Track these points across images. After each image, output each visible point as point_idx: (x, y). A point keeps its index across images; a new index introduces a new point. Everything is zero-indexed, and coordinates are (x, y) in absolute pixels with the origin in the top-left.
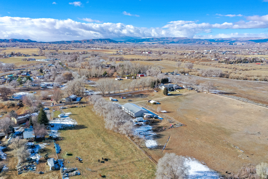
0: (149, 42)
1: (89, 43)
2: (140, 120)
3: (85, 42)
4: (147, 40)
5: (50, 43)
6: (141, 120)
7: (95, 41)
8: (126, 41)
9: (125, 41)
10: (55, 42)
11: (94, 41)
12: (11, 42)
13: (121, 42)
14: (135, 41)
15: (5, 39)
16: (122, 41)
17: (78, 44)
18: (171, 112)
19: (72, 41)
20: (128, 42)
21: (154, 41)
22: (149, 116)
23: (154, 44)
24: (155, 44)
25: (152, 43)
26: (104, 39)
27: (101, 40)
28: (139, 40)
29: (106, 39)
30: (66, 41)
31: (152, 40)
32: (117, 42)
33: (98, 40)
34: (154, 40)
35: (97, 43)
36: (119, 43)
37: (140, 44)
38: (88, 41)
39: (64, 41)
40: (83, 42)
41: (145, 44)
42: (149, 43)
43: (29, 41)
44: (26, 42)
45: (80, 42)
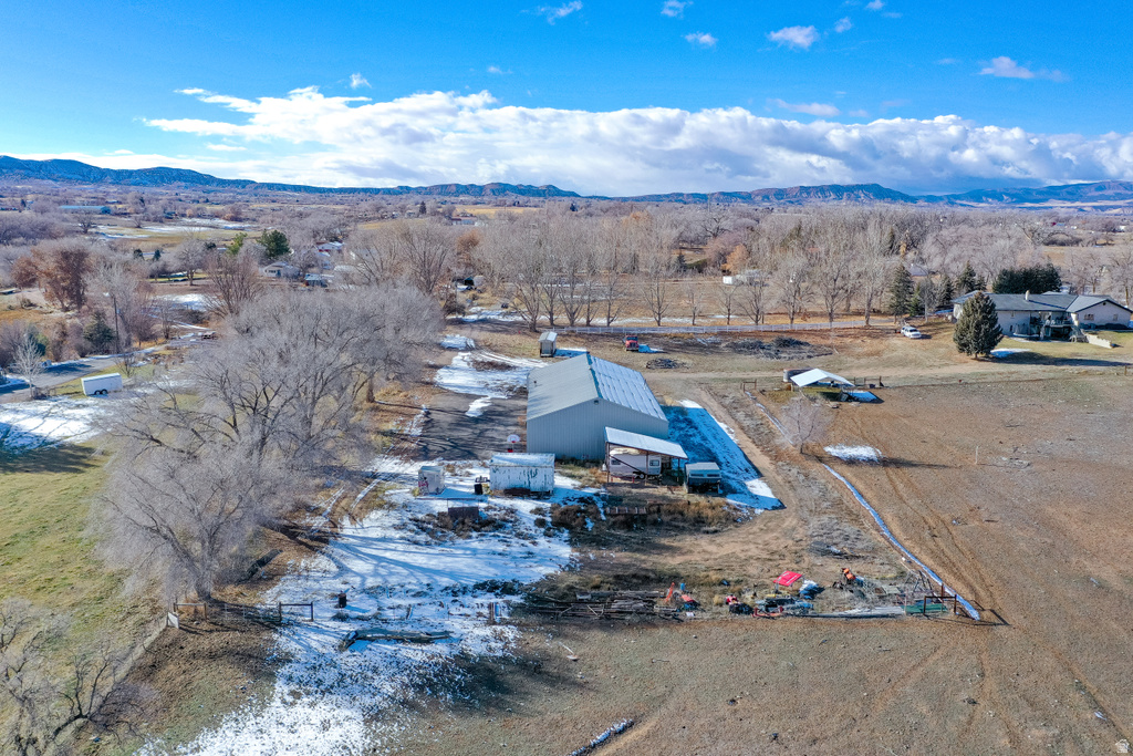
0: (1078, 204)
1: (782, 201)
2: (518, 479)
3: (766, 197)
4: (1068, 193)
6: (537, 484)
7: (808, 193)
8: (958, 197)
9: (952, 196)
11: (804, 195)
12: (487, 194)
13: (931, 199)
14: (1008, 195)
16: (941, 198)
17: (735, 205)
18: (910, 464)
19: (713, 194)
20: (964, 202)
21: (1108, 198)
22: (641, 464)
23: (1103, 208)
24: (1108, 212)
25: (1094, 207)
26: (853, 187)
27: (838, 190)
28: (1028, 191)
29: (862, 187)
30: (688, 195)
31: (1097, 194)
32: (914, 200)
33: (823, 191)
34: (1109, 193)
35: (817, 201)
36: (921, 203)
37: (1030, 208)
38: (780, 194)
39: (682, 195)
40: (759, 198)
41: (1055, 210)
42: (1076, 207)
43: (551, 192)
44: (540, 196)
45: (747, 197)
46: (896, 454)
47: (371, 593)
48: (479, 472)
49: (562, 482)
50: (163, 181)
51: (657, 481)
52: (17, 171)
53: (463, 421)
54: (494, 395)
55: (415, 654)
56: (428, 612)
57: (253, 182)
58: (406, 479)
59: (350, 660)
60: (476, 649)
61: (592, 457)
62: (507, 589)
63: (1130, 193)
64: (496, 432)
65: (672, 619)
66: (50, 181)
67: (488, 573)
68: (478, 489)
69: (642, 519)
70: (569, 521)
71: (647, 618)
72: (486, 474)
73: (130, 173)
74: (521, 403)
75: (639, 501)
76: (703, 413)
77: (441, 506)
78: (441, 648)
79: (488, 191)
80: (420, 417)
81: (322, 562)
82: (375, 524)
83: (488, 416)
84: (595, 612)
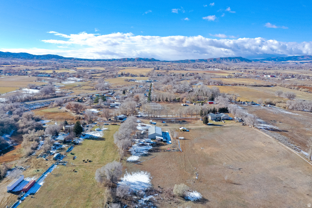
0: (296, 61)
1: (215, 62)
3: (211, 61)
4: (294, 58)
5: (173, 62)
6: (149, 141)
7: (222, 59)
8: (263, 60)
10: (178, 61)
11: (221, 60)
12: (136, 61)
13: (256, 61)
14: (277, 59)
15: (132, 59)
16: (259, 60)
17: (203, 63)
19: (197, 60)
20: (265, 61)
21: (305, 60)
22: (159, 139)
23: (303, 63)
25: (301, 63)
26: (234, 58)
27: (230, 59)
28: (283, 58)
29: (236, 58)
30: (190, 60)
31: (301, 59)
32: (250, 61)
33: (226, 59)
34: (305, 58)
35: (225, 62)
36: (253, 62)
37: (283, 63)
38: (215, 60)
39: (188, 60)
40: (209, 61)
41: (289, 64)
42: (295, 63)
43: (153, 60)
44: (150, 61)
45: (206, 61)
46: (186, 138)
47: (137, 150)
48: (144, 140)
49: (152, 141)
50: (50, 58)
51: (160, 141)
52: (11, 56)
53: (141, 134)
54: (144, 130)
55: (141, 154)
56: (141, 151)
57: (73, 58)
58: (137, 141)
59: (136, 154)
60: (145, 153)
61: (155, 139)
62: (147, 150)
63: (311, 58)
64: (145, 136)
65: (159, 152)
66: (21, 59)
67: (145, 149)
68: (144, 142)
69: (158, 145)
70: (152, 145)
71: (157, 152)
72: (144, 141)
73: (41, 56)
74: (147, 132)
75: (158, 143)
76: (168, 133)
77: (141, 144)
78: (143, 153)
79: (136, 60)
80: (136, 134)
81: (132, 148)
82: (135, 145)
83: (144, 134)
84: (154, 151)
